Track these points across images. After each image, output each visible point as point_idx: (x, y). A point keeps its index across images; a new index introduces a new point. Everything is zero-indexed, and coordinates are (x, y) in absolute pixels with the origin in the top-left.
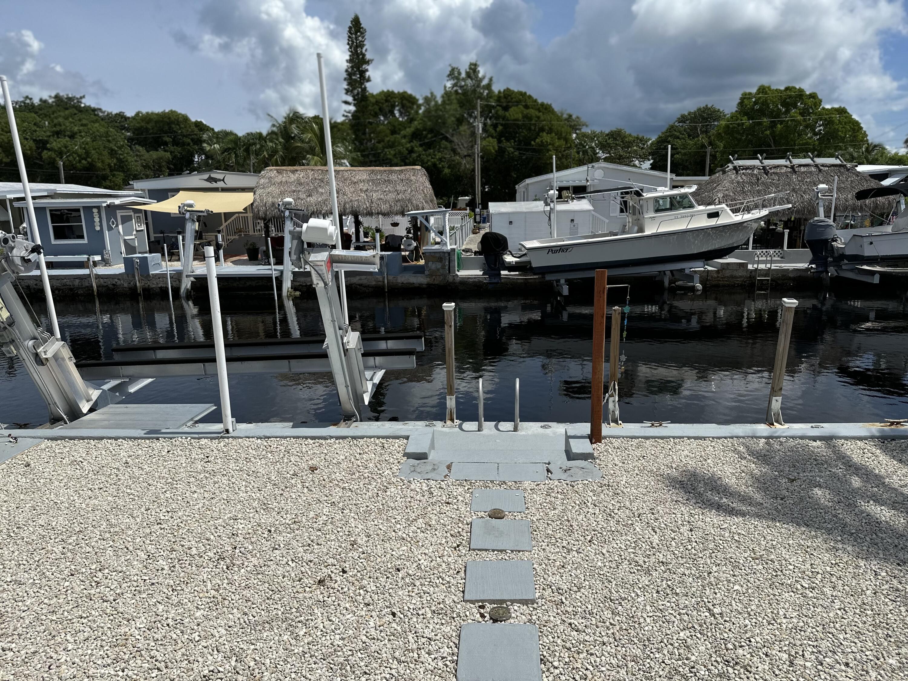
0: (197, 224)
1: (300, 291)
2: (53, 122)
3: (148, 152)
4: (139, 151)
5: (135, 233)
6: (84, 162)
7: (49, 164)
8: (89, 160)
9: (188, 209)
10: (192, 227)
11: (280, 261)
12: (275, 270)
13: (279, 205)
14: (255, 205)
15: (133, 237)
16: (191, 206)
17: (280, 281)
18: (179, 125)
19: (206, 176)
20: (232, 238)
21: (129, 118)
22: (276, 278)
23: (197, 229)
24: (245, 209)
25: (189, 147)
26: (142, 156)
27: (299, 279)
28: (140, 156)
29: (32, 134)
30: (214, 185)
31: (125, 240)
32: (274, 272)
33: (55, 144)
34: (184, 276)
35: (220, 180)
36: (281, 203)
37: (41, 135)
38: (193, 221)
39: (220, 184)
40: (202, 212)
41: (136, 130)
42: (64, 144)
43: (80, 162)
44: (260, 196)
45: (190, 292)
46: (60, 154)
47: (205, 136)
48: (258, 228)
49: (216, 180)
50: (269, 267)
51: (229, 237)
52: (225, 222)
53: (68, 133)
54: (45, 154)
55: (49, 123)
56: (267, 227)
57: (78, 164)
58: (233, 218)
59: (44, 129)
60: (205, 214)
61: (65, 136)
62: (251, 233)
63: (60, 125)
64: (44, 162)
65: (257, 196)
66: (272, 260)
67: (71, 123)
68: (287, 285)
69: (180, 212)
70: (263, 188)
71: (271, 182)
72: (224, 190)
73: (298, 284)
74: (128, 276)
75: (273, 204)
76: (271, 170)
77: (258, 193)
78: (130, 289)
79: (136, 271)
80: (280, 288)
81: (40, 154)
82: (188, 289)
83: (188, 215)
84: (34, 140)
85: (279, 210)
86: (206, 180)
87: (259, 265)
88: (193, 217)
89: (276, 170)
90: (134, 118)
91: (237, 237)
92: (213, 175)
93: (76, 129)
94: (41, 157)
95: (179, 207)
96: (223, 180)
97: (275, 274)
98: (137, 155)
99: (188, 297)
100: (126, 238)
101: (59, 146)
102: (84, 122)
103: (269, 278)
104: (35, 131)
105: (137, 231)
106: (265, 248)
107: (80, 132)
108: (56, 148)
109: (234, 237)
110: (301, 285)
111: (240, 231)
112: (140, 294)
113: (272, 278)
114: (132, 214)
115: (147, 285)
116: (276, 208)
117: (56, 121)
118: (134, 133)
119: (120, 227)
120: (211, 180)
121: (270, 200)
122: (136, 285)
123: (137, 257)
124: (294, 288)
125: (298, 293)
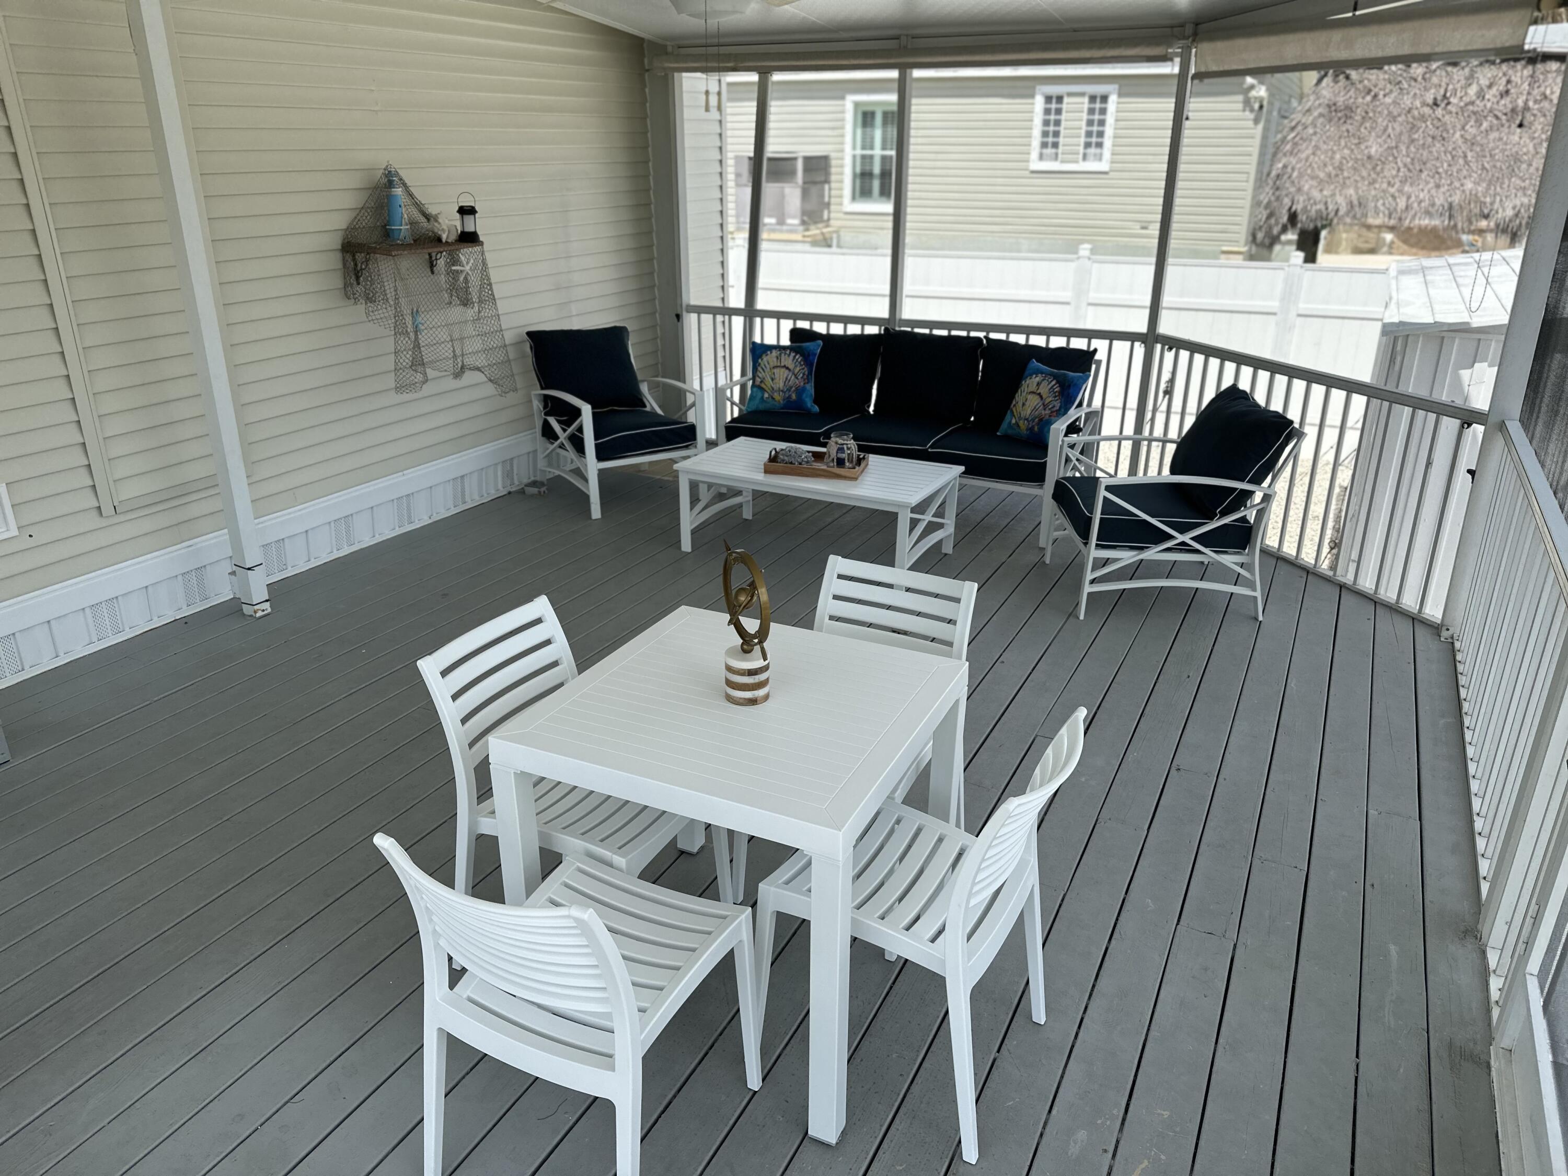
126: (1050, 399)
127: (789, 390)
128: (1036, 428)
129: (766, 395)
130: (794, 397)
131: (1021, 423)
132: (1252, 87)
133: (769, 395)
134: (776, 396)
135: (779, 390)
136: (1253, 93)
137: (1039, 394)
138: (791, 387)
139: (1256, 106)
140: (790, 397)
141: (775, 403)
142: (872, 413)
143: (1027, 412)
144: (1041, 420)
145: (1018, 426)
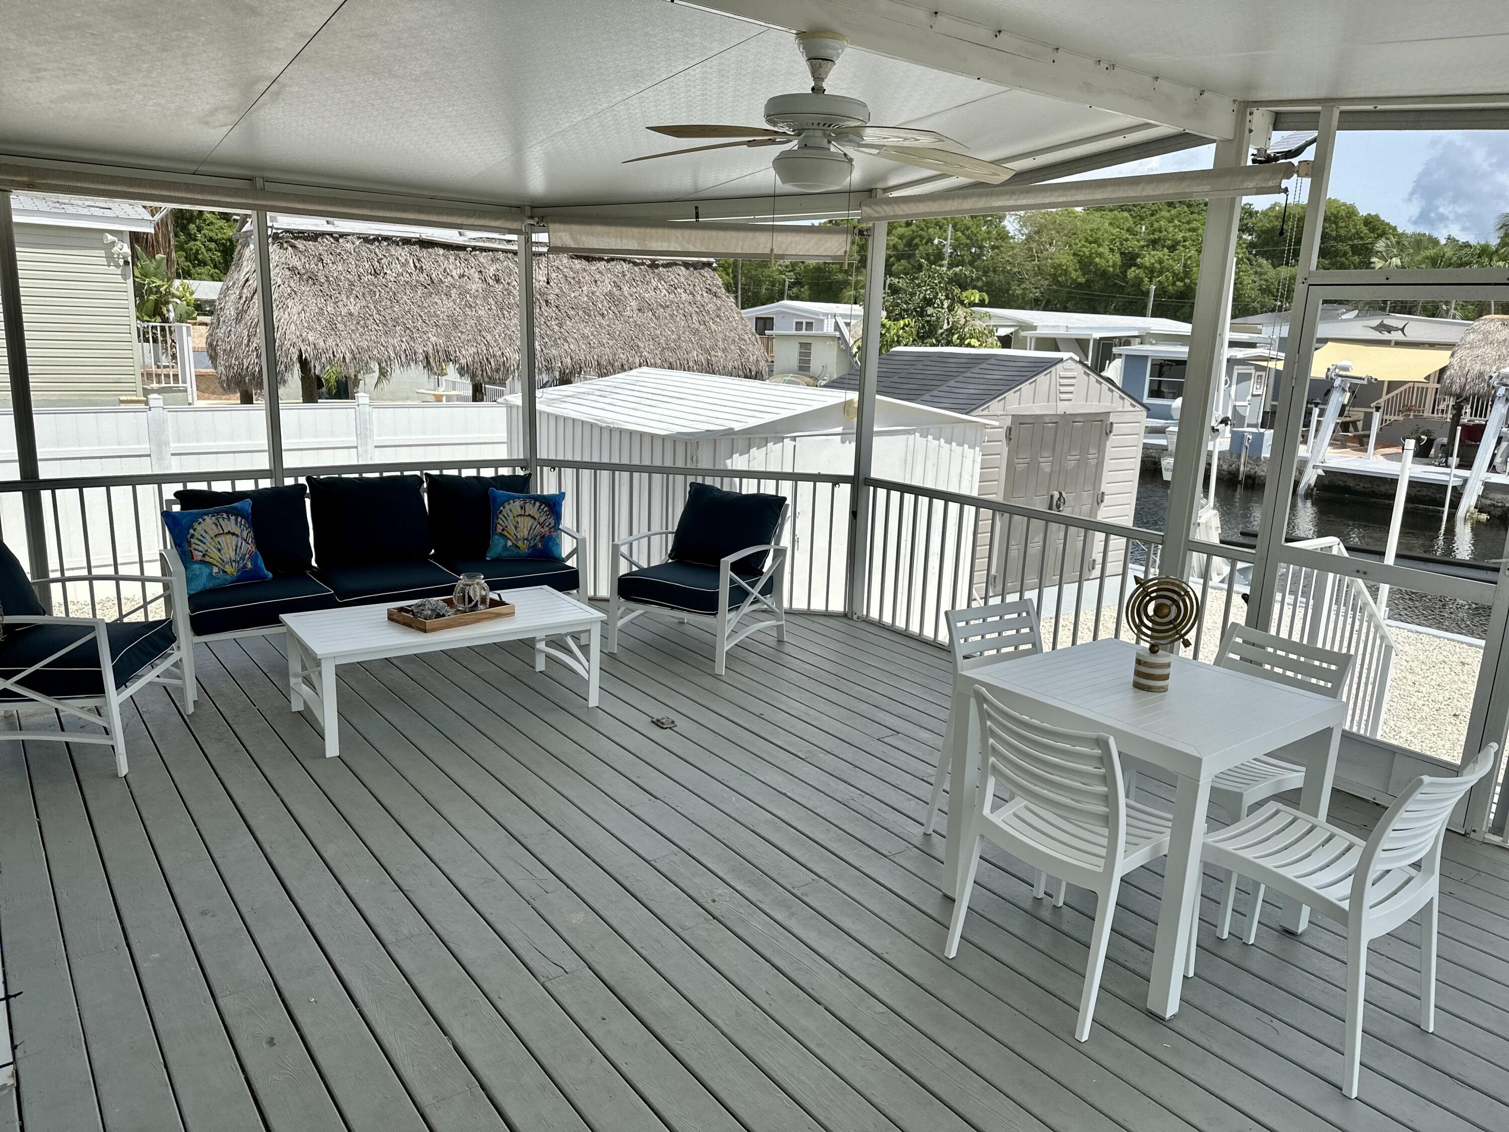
0: (1348, 394)
1: (1489, 513)
2: (1152, 226)
3: (1274, 267)
4: (1260, 266)
5: (1249, 397)
6: (1179, 284)
7: (1132, 286)
8: (1187, 281)
9: (1341, 373)
10: (1339, 399)
11: (1466, 463)
12: (1455, 476)
13: (1491, 377)
14: (1448, 373)
15: (1246, 403)
16: (1346, 369)
17: (1458, 494)
18: (1336, 223)
19: (1376, 322)
20: (1393, 418)
21: (1257, 212)
22: (1454, 488)
23: (1346, 402)
24: (1428, 378)
25: (1343, 259)
26: (1265, 273)
27: (1492, 496)
28: (1261, 274)
29: (1122, 244)
30: (1386, 336)
31: (1235, 406)
32: (1453, 479)
33: (1149, 258)
34: (1310, 465)
35: (1397, 329)
36: (1494, 375)
37: (1133, 244)
38: (1344, 390)
39: (1396, 336)
40: (1360, 378)
41: (1264, 232)
42: (1159, 258)
43: (1174, 284)
44: (1461, 360)
45: (1312, 490)
46: (1151, 272)
47: (1380, 245)
48: (1443, 406)
49: (1389, 329)
50: (1447, 470)
51: (1388, 417)
52: (1388, 393)
53: (1169, 242)
54: (1132, 273)
55: (1146, 229)
56: (1458, 408)
57: (1170, 287)
58: (1402, 389)
59: (1138, 237)
60: (1365, 382)
61: (1163, 246)
62: (1427, 414)
63: (1161, 232)
64: (1127, 283)
65: (1455, 361)
66: (1454, 460)
67: (1175, 226)
68: (1468, 502)
69: (1327, 376)
70: (1470, 348)
71: (1486, 339)
72: (1398, 344)
73: (1488, 502)
74: (1231, 456)
75: (1481, 375)
76: (1493, 320)
77: (1458, 354)
78: (1230, 473)
79: (1244, 450)
80: (1454, 505)
81: (1124, 273)
82: (1309, 485)
83: (1337, 382)
84: (1122, 254)
85: (1488, 386)
86: (1375, 328)
87: (1428, 464)
88: (1345, 385)
89: (1502, 320)
90: (1265, 213)
91: (1401, 418)
92: (1388, 321)
93: (1180, 236)
94: (1126, 276)
95: (1329, 369)
96: (1402, 330)
97: (1453, 482)
98: (1256, 273)
99: (1308, 495)
100: (1238, 404)
101: (1153, 261)
102: (1194, 225)
103: (1443, 488)
104: (1127, 240)
105: (1253, 395)
106: (1445, 440)
107: (1185, 241)
108: (1148, 264)
109: (1396, 418)
110: (1494, 505)
111: (1409, 410)
112: (1240, 482)
113: (1447, 486)
114: (1253, 371)
115: (1253, 472)
116: (1484, 380)
117: (1156, 225)
118: (1259, 237)
119: (1234, 387)
120: (1382, 328)
121: (1477, 367)
122: (1238, 470)
123: (1250, 433)
124: (1480, 508)
125: (1484, 517)
126: (544, 518)
127: (243, 558)
128: (540, 545)
129: (215, 570)
130: (249, 565)
131: (520, 544)
132: (113, 244)
133: (219, 568)
134: (228, 568)
135: (231, 561)
136: (116, 249)
137: (529, 515)
138: (245, 555)
139: (121, 262)
140: (245, 566)
141: (228, 577)
142: (316, 565)
143: (524, 532)
144: (543, 537)
145: (517, 546)
